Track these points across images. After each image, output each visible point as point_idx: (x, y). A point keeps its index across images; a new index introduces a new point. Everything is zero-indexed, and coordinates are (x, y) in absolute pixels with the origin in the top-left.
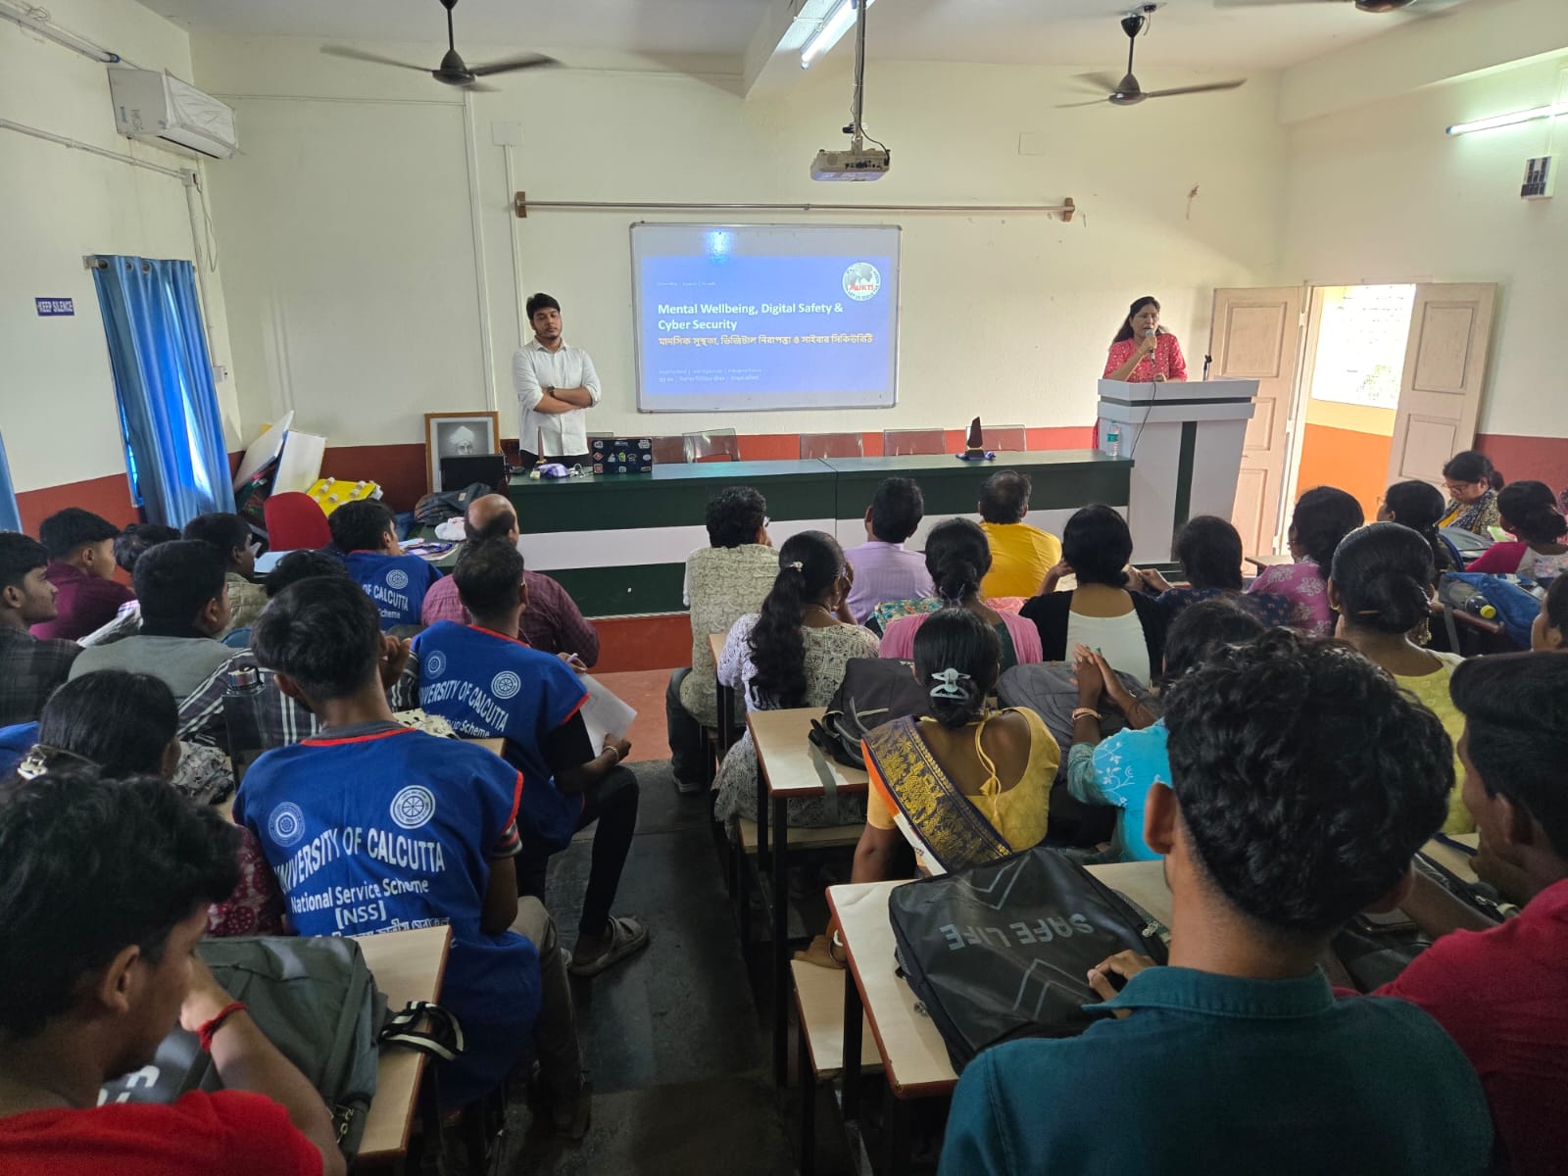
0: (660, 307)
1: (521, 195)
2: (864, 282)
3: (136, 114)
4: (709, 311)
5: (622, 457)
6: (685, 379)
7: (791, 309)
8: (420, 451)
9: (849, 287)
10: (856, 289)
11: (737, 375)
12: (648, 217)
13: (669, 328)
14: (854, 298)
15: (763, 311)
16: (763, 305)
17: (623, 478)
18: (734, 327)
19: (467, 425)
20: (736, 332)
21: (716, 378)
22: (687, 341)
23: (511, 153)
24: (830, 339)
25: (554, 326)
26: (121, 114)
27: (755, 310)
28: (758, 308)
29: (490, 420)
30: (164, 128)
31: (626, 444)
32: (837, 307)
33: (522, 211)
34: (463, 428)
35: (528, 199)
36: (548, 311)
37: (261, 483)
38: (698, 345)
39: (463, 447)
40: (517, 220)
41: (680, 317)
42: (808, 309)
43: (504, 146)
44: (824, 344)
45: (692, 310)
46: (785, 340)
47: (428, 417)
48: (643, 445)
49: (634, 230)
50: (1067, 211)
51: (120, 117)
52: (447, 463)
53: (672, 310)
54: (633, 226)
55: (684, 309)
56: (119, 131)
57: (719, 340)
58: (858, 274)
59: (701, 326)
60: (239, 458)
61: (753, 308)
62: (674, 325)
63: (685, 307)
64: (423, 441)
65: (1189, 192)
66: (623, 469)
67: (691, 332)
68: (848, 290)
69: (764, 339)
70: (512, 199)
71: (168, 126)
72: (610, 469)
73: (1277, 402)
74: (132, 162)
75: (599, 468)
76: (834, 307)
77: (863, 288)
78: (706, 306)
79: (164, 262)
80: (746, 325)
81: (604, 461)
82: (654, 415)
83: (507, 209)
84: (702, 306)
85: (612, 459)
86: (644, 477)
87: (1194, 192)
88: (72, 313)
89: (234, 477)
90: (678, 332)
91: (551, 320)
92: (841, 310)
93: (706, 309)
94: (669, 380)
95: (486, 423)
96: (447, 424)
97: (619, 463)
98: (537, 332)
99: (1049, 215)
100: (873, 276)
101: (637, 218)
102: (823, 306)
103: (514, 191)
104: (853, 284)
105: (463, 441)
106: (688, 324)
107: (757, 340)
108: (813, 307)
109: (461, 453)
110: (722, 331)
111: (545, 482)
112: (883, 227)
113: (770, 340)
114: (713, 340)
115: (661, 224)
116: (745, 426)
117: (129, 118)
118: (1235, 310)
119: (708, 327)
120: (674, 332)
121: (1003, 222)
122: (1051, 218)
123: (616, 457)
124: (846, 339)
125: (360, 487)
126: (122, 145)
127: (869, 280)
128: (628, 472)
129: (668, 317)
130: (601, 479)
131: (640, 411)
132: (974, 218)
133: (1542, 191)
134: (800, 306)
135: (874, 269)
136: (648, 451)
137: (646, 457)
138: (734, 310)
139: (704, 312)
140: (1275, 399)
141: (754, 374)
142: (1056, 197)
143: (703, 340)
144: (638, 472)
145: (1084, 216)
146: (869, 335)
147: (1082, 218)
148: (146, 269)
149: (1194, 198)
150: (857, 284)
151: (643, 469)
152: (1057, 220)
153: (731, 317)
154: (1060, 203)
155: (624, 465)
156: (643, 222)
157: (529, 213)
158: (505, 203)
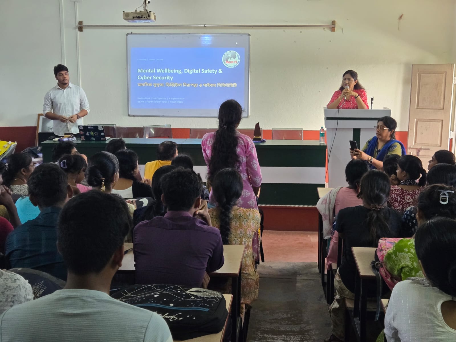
0: (139, 69)
1: (81, 22)
2: (232, 59)
4: (160, 72)
5: (92, 133)
6: (149, 102)
7: (198, 71)
9: (225, 61)
10: (229, 62)
11: (172, 100)
12: (134, 31)
13: (142, 79)
14: (228, 67)
15: (185, 72)
16: (185, 69)
17: (94, 142)
18: (172, 79)
20: (172, 82)
21: (163, 102)
22: (150, 85)
23: (77, 5)
24: (216, 85)
25: (66, 78)
27: (181, 72)
28: (183, 70)
31: (93, 128)
32: (220, 71)
33: (81, 29)
35: (84, 24)
36: (63, 72)
38: (155, 87)
39: (51, 129)
40: (79, 33)
41: (147, 74)
42: (206, 72)
43: (74, 2)
44: (213, 87)
45: (152, 71)
46: (196, 85)
47: (40, 115)
48: (100, 129)
49: (128, 36)
50: (333, 27)
53: (144, 71)
54: (127, 34)
55: (149, 71)
57: (165, 85)
58: (229, 56)
59: (157, 78)
61: (180, 70)
62: (145, 78)
63: (150, 70)
65: (398, 17)
66: (93, 139)
67: (153, 81)
68: (225, 63)
69: (185, 84)
70: (77, 24)
72: (88, 138)
73: (444, 121)
75: (83, 138)
76: (218, 71)
77: (232, 62)
78: (159, 69)
80: (177, 78)
81: (85, 135)
82: (135, 118)
83: (75, 28)
84: (157, 69)
85: (88, 134)
86: (102, 142)
87: (401, 17)
90: (147, 81)
91: (65, 76)
92: (221, 72)
93: (159, 71)
94: (142, 102)
97: (91, 136)
98: (59, 81)
99: (324, 28)
100: (237, 56)
101: (129, 31)
102: (213, 70)
103: (78, 20)
104: (227, 60)
105: (52, 126)
106: (151, 77)
107: (182, 85)
108: (208, 70)
110: (167, 81)
112: (242, 34)
113: (188, 85)
114: (162, 85)
115: (139, 34)
116: (176, 124)
118: (422, 75)
119: (160, 79)
120: (144, 81)
121: (301, 32)
122: (325, 30)
123: (90, 134)
124: (224, 85)
127: (235, 59)
128: (95, 140)
129: (142, 74)
130: (84, 142)
131: (129, 115)
132: (286, 30)
134: (202, 70)
135: (237, 54)
136: (102, 131)
137: (102, 134)
138: (172, 71)
139: (158, 72)
140: (442, 121)
141: (181, 100)
142: (327, 20)
143: (158, 85)
144: (100, 140)
145: (342, 29)
146: (235, 84)
147: (341, 30)
149: (401, 20)
150: (229, 60)
151: (102, 139)
152: (328, 32)
153: (170, 74)
154: (329, 23)
155: (94, 136)
156: (132, 33)
157: (84, 30)
158: (74, 26)
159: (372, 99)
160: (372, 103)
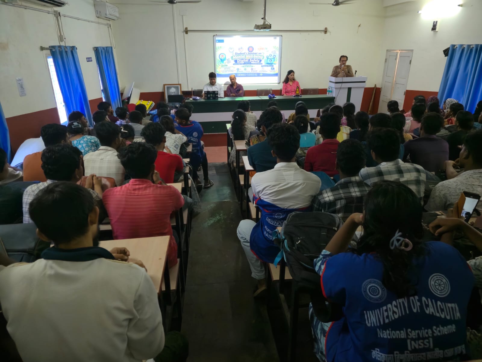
1: (186, 28)
3: (100, 12)
5: (211, 95)
8: (163, 94)
12: (218, 34)
17: (211, 100)
19: (174, 87)
23: (184, 17)
26: (97, 12)
29: (179, 86)
30: (106, 15)
33: (186, 32)
34: (173, 88)
35: (188, 29)
37: (127, 101)
39: (173, 93)
40: (185, 35)
43: (182, 15)
47: (164, 85)
49: (214, 37)
50: (325, 31)
51: (97, 13)
52: (170, 97)
54: (214, 36)
56: (96, 17)
60: (122, 94)
64: (163, 91)
65: (358, 26)
66: (211, 98)
70: (184, 29)
71: (107, 15)
72: (208, 98)
74: (99, 23)
79: (106, 47)
83: (183, 32)
85: (209, 96)
86: (216, 100)
87: (359, 26)
88: (92, 61)
89: (122, 97)
95: (178, 87)
96: (169, 86)
97: (210, 97)
99: (321, 32)
101: (215, 34)
103: (185, 27)
105: (173, 91)
109: (172, 94)
111: (194, 101)
112: (278, 35)
115: (221, 35)
117: (98, 13)
121: (309, 34)
123: (210, 96)
125: (149, 102)
126: (97, 20)
128: (213, 99)
130: (206, 101)
132: (301, 33)
133: (435, 30)
142: (322, 27)
147: (330, 33)
148: (103, 49)
151: (216, 98)
152: (323, 33)
154: (324, 29)
155: (212, 97)
156: (216, 35)
157: (188, 33)
158: (183, 31)
159: (356, 71)
160: (355, 74)
